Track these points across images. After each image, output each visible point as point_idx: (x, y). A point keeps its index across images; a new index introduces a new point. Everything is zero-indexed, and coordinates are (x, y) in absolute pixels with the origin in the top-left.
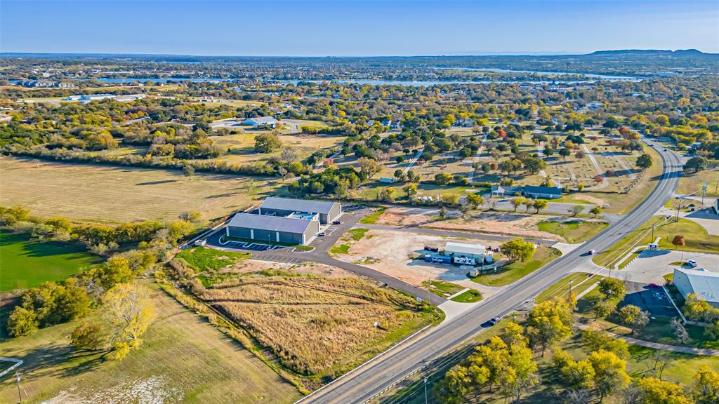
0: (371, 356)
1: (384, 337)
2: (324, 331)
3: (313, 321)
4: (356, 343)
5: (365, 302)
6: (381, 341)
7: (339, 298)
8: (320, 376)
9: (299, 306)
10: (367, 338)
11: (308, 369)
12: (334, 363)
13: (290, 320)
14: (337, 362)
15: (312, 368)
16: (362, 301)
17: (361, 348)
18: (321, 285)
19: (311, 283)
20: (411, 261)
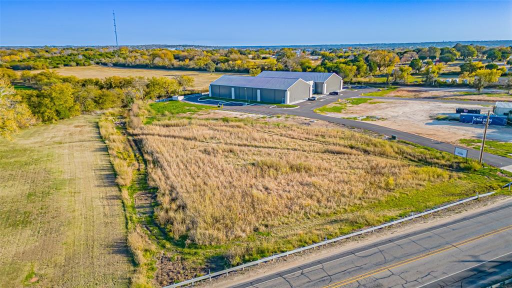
0: (346, 228)
1: (383, 199)
2: (263, 177)
3: (253, 164)
4: (319, 202)
5: (354, 151)
6: (376, 205)
7: (311, 146)
8: (210, 252)
9: (243, 148)
10: (344, 196)
11: (192, 231)
12: (256, 230)
13: (220, 160)
14: (262, 229)
15: (200, 233)
16: (348, 150)
17: (327, 210)
18: (290, 132)
19: (276, 130)
20: (431, 121)
